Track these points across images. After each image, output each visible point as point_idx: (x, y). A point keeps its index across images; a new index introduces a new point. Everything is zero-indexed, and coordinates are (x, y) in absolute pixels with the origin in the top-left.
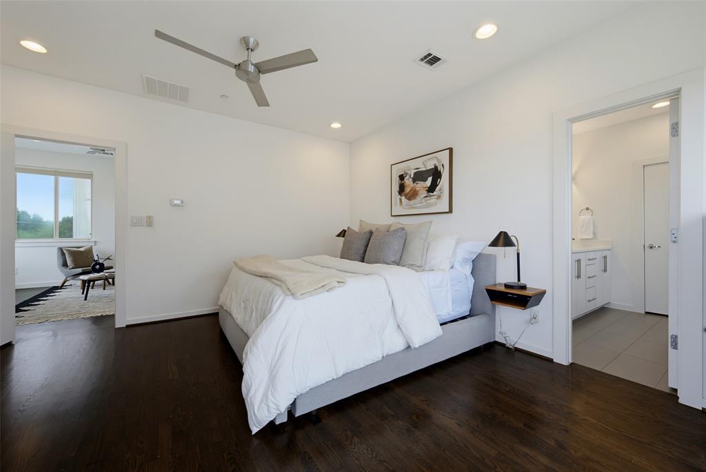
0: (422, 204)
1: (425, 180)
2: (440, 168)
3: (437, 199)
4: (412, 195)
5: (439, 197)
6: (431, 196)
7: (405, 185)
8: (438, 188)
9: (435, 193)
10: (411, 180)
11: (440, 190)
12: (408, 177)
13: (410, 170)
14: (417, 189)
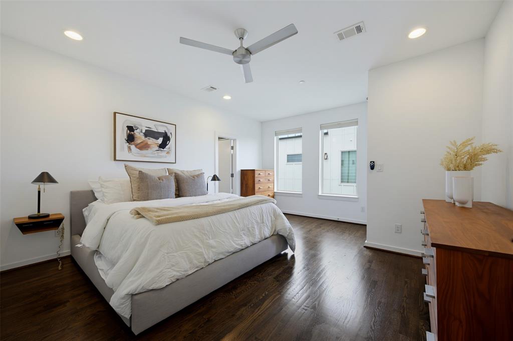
0: (154, 155)
1: (157, 138)
2: (169, 134)
3: (167, 153)
4: (143, 147)
5: (168, 153)
6: (162, 151)
7: (135, 136)
8: (167, 147)
9: (165, 149)
10: (142, 134)
11: (169, 148)
12: (138, 130)
13: (141, 126)
14: (149, 143)
